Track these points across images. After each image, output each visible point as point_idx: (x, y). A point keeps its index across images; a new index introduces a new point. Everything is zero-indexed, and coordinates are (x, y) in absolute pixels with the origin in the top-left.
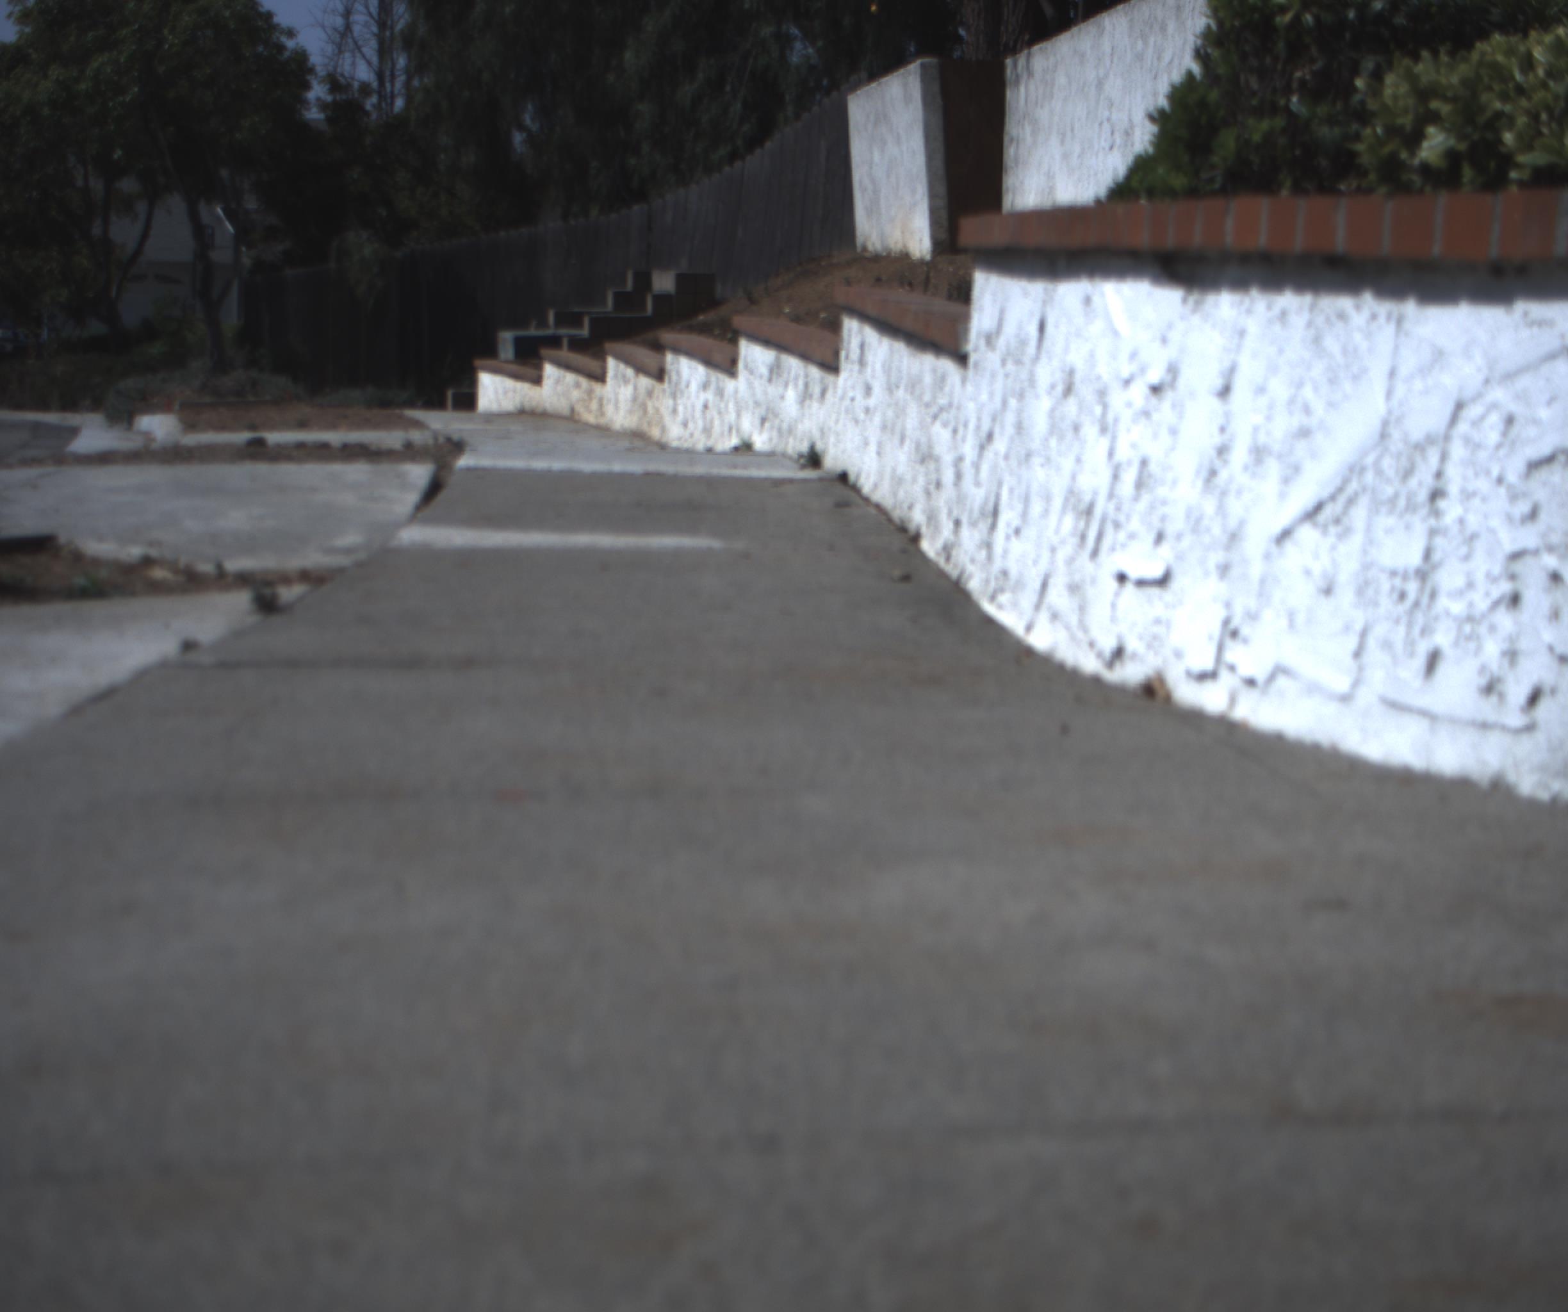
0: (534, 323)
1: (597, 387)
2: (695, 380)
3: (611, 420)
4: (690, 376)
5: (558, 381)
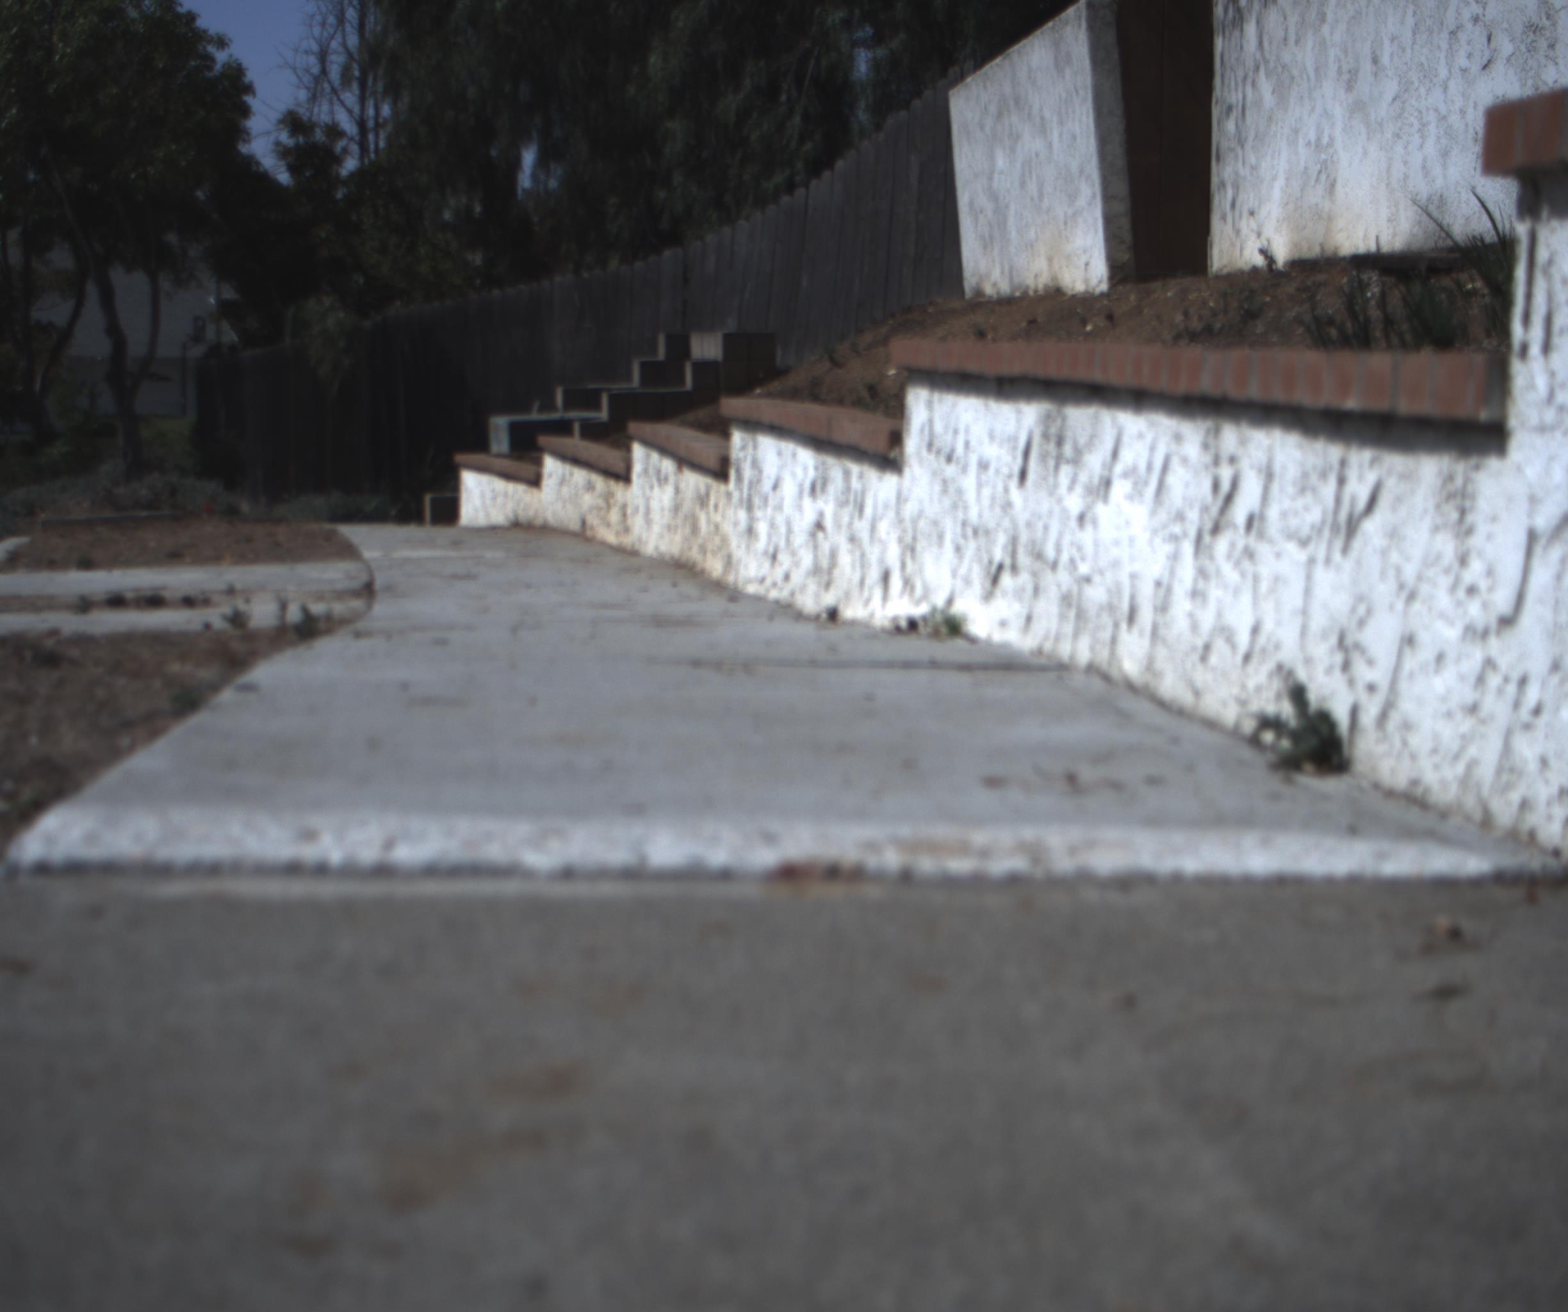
0: (536, 405)
1: (618, 489)
2: (794, 475)
3: (640, 540)
4: (781, 468)
5: (562, 481)
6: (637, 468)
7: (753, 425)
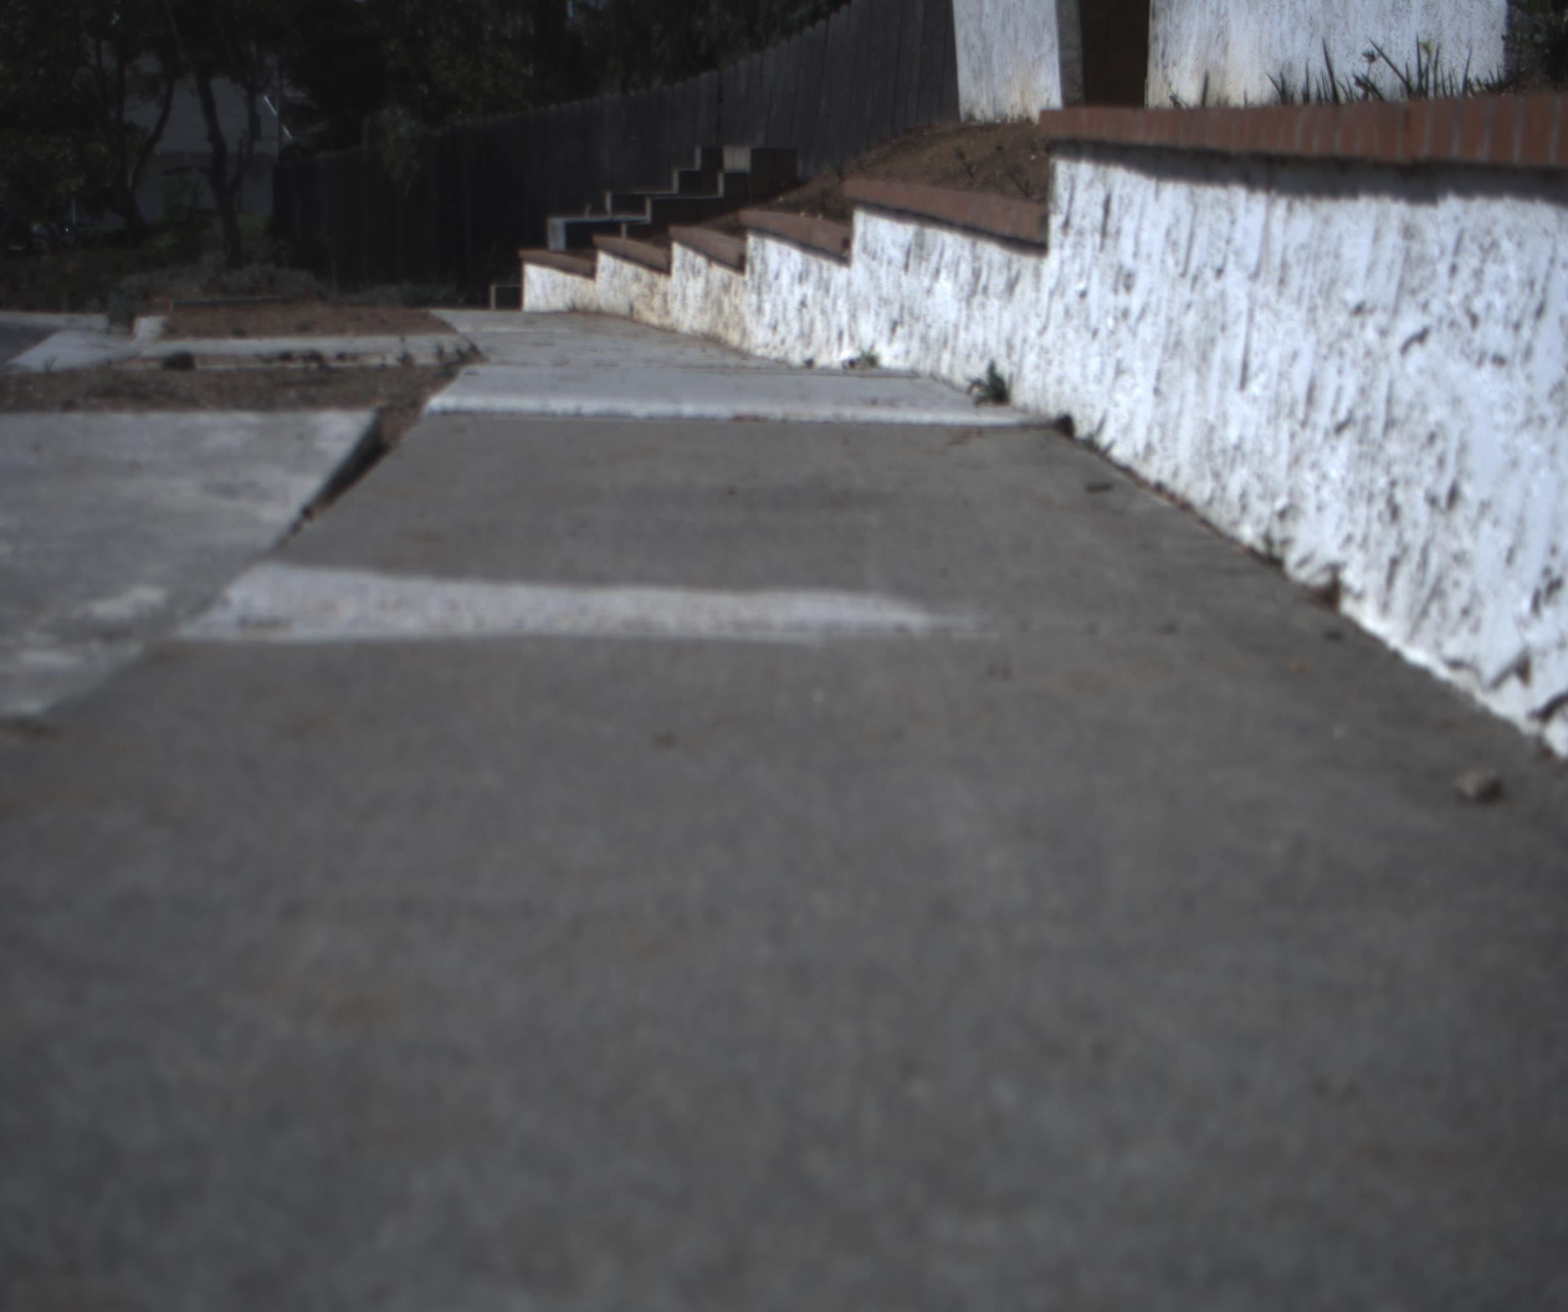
0: (588, 208)
1: (661, 280)
2: (788, 268)
3: (678, 321)
4: (780, 264)
5: (614, 274)
6: (676, 264)
7: (763, 232)
